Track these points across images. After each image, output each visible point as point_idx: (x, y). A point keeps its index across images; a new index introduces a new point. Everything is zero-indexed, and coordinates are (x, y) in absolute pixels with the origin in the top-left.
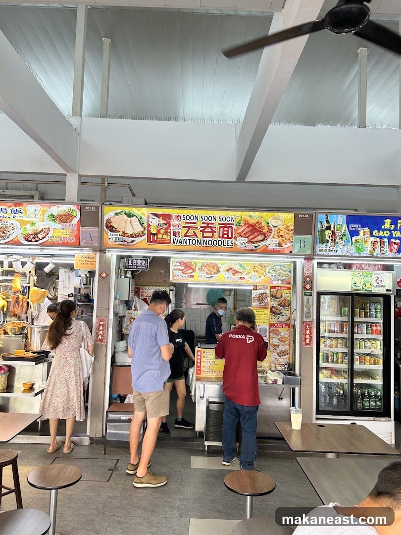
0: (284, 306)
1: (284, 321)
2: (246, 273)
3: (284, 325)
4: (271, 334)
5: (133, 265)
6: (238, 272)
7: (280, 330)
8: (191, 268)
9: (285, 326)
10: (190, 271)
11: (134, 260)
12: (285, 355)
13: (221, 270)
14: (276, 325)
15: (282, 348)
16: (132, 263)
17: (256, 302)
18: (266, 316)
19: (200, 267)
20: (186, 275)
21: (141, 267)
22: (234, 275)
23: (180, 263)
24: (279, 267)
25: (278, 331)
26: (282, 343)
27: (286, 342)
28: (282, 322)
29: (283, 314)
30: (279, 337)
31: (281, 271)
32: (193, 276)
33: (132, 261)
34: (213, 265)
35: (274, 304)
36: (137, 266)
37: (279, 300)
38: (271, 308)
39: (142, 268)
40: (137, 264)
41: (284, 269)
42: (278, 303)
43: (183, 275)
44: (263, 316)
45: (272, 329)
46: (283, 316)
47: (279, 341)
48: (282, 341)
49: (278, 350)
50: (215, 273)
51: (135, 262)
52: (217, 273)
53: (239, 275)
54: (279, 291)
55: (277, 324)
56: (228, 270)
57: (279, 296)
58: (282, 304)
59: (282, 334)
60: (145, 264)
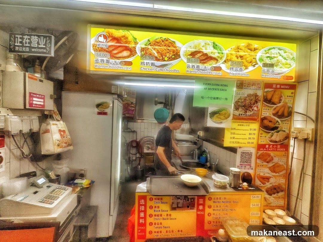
0: (281, 116)
1: (280, 141)
2: (224, 59)
3: (279, 146)
4: (259, 161)
5: (23, 46)
6: (211, 58)
7: (272, 154)
8: (127, 49)
9: (281, 148)
10: (125, 53)
11: (26, 37)
12: (278, 192)
13: (181, 54)
14: (267, 146)
15: (273, 182)
16: (21, 42)
17: (240, 109)
18: (252, 132)
19: (143, 46)
20: (118, 61)
21: (37, 50)
22: (204, 63)
23: (105, 37)
24: (276, 51)
25: (269, 155)
26: (274, 174)
27: (281, 173)
28: (276, 142)
29: (279, 129)
30: (271, 165)
31: (280, 58)
32: (130, 64)
33: (22, 39)
34: (167, 42)
35: (267, 112)
36: (30, 47)
37: (275, 106)
38: (263, 119)
39: (40, 50)
40: (30, 43)
41: (285, 55)
42: (274, 112)
43: (112, 61)
44: (247, 132)
45: (260, 152)
46: (278, 132)
47: (270, 172)
48: (274, 172)
49: (268, 185)
50: (170, 59)
51: (28, 41)
52: (174, 59)
53: (213, 64)
54: (278, 92)
55: (269, 145)
56: (193, 54)
57: (275, 100)
58: (280, 114)
59: (276, 160)
60: (45, 45)
